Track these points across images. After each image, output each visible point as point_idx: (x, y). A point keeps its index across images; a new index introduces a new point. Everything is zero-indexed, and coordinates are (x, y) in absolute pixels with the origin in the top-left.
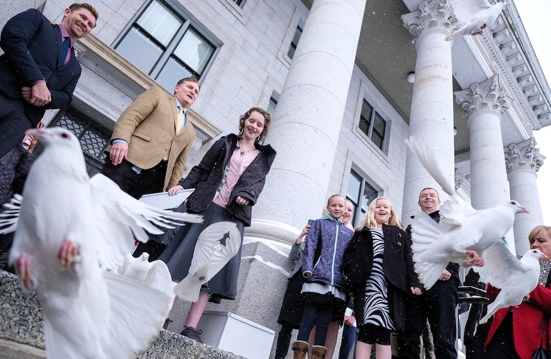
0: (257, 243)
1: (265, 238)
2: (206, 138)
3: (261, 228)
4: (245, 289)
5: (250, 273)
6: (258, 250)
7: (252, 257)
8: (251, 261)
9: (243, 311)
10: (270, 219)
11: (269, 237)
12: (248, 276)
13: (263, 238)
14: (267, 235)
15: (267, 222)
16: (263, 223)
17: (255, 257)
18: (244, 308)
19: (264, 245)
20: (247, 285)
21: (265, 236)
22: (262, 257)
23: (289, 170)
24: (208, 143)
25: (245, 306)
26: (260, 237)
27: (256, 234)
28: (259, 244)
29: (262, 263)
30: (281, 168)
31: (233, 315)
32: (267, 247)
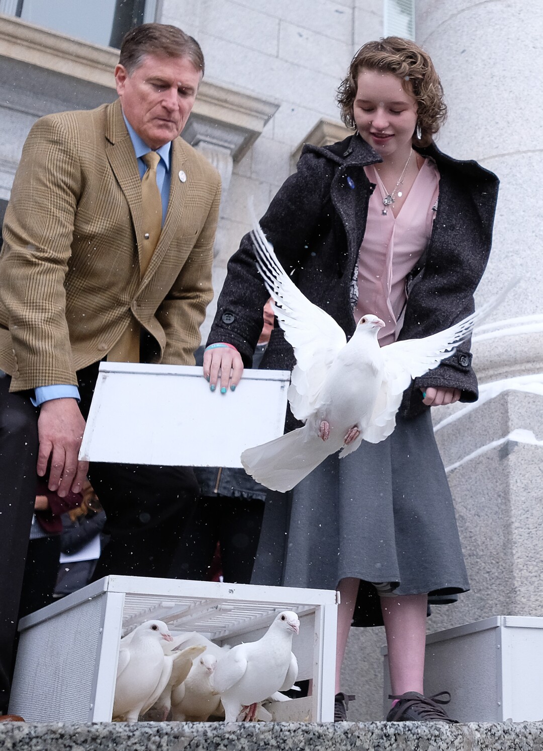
0: (504, 395)
1: (521, 373)
2: (239, 139)
3: (500, 350)
4: (515, 537)
5: (513, 487)
6: (513, 415)
7: (502, 441)
8: (505, 451)
9: (533, 598)
10: (516, 314)
11: (529, 366)
12: (513, 497)
13: (513, 374)
14: (521, 363)
15: (510, 326)
16: (497, 334)
17: (513, 436)
18: (531, 588)
19: (526, 395)
20: (517, 524)
21: (517, 367)
22: (532, 429)
23: (518, 152)
24: (248, 154)
25: (532, 583)
26: (506, 375)
27: (491, 372)
28: (510, 398)
29: (536, 447)
30: (494, 153)
31: (512, 620)
32: (536, 396)
